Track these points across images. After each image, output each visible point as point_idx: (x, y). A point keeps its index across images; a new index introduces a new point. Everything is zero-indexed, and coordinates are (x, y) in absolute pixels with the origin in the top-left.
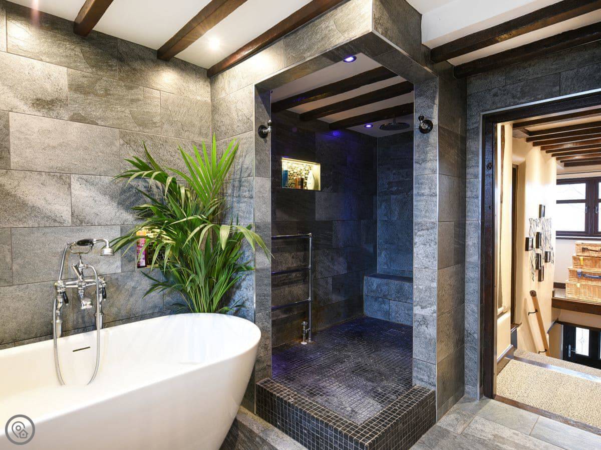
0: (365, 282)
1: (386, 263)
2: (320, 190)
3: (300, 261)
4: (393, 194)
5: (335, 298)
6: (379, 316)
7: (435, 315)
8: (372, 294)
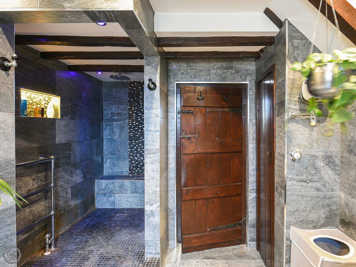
0: (96, 184)
1: (110, 168)
2: (60, 118)
3: (41, 181)
4: (115, 121)
5: (74, 203)
6: (108, 206)
7: (159, 208)
8: (102, 192)
